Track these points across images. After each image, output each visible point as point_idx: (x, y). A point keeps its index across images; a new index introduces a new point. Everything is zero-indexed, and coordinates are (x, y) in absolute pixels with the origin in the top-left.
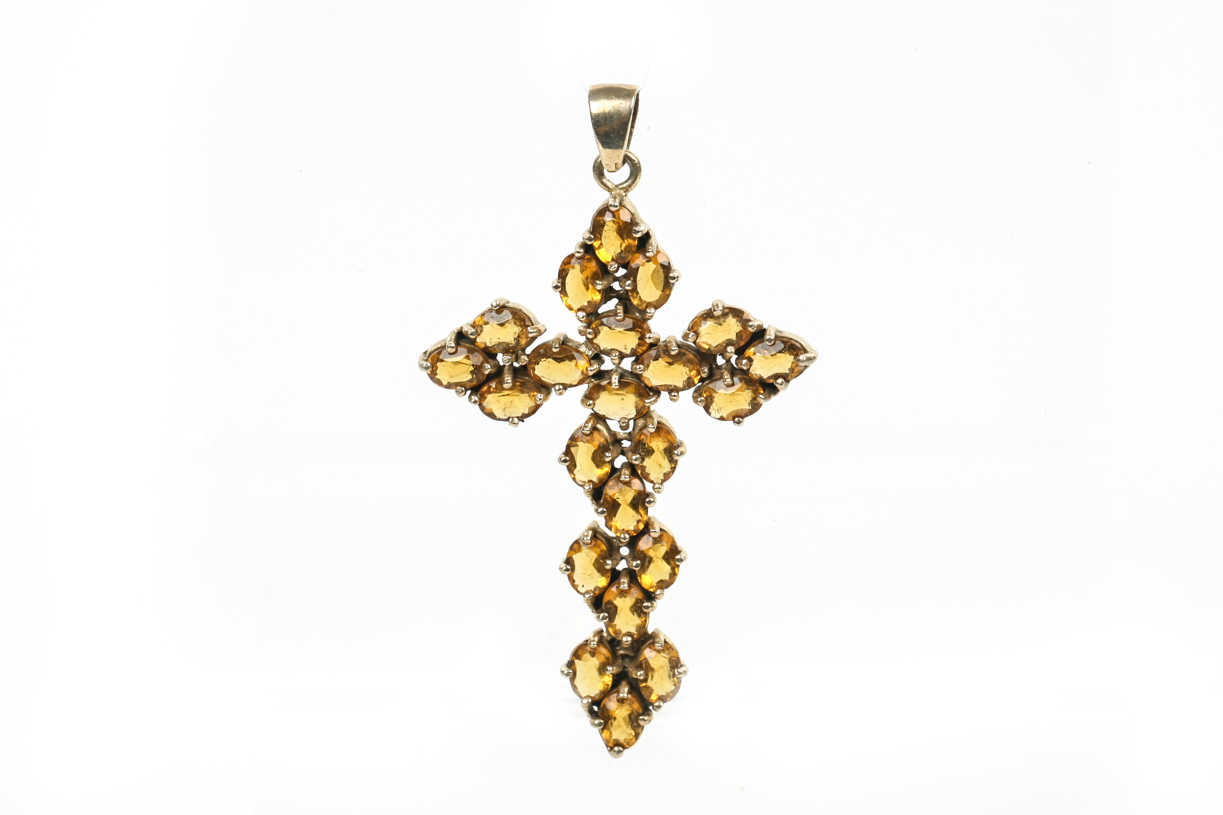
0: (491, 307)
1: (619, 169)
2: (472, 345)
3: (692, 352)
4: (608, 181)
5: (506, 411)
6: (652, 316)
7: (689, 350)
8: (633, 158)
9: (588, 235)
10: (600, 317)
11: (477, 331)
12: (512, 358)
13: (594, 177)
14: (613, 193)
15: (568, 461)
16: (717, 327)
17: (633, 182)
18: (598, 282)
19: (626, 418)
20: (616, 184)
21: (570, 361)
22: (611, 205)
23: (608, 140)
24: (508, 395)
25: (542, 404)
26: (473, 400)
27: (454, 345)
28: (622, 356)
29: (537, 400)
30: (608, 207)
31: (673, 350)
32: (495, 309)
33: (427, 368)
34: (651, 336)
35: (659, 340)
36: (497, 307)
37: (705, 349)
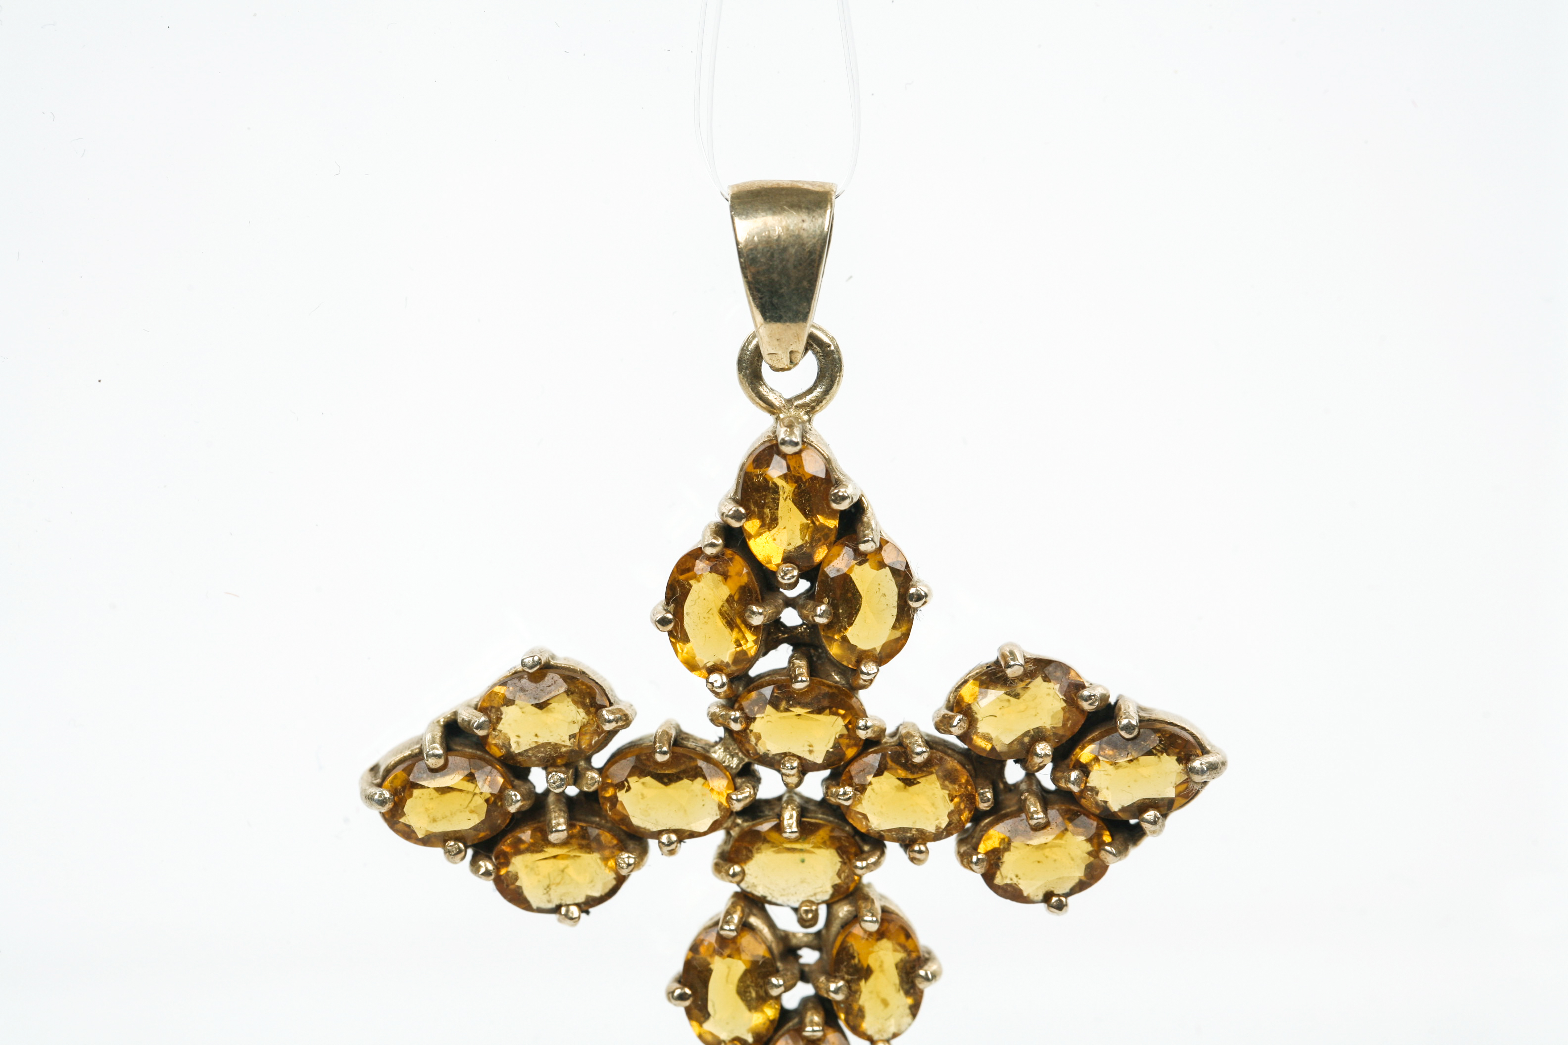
0: (520, 668)
1: (797, 364)
2: (478, 749)
3: (956, 756)
4: (772, 390)
5: (552, 892)
6: (871, 681)
7: (950, 752)
8: (826, 340)
9: (731, 508)
10: (755, 684)
11: (490, 721)
12: (567, 777)
13: (741, 383)
14: (782, 416)
15: (690, 996)
16: (1009, 701)
17: (826, 392)
18: (755, 608)
19: (812, 903)
20: (788, 397)
21: (692, 781)
22: (784, 442)
23: (775, 301)
24: (555, 857)
25: (629, 875)
26: (483, 870)
27: (440, 752)
28: (805, 767)
29: (622, 868)
30: (777, 445)
31: (919, 754)
32: (530, 671)
33: (382, 803)
34: (869, 724)
35: (883, 731)
36: (535, 666)
37: (984, 750)
